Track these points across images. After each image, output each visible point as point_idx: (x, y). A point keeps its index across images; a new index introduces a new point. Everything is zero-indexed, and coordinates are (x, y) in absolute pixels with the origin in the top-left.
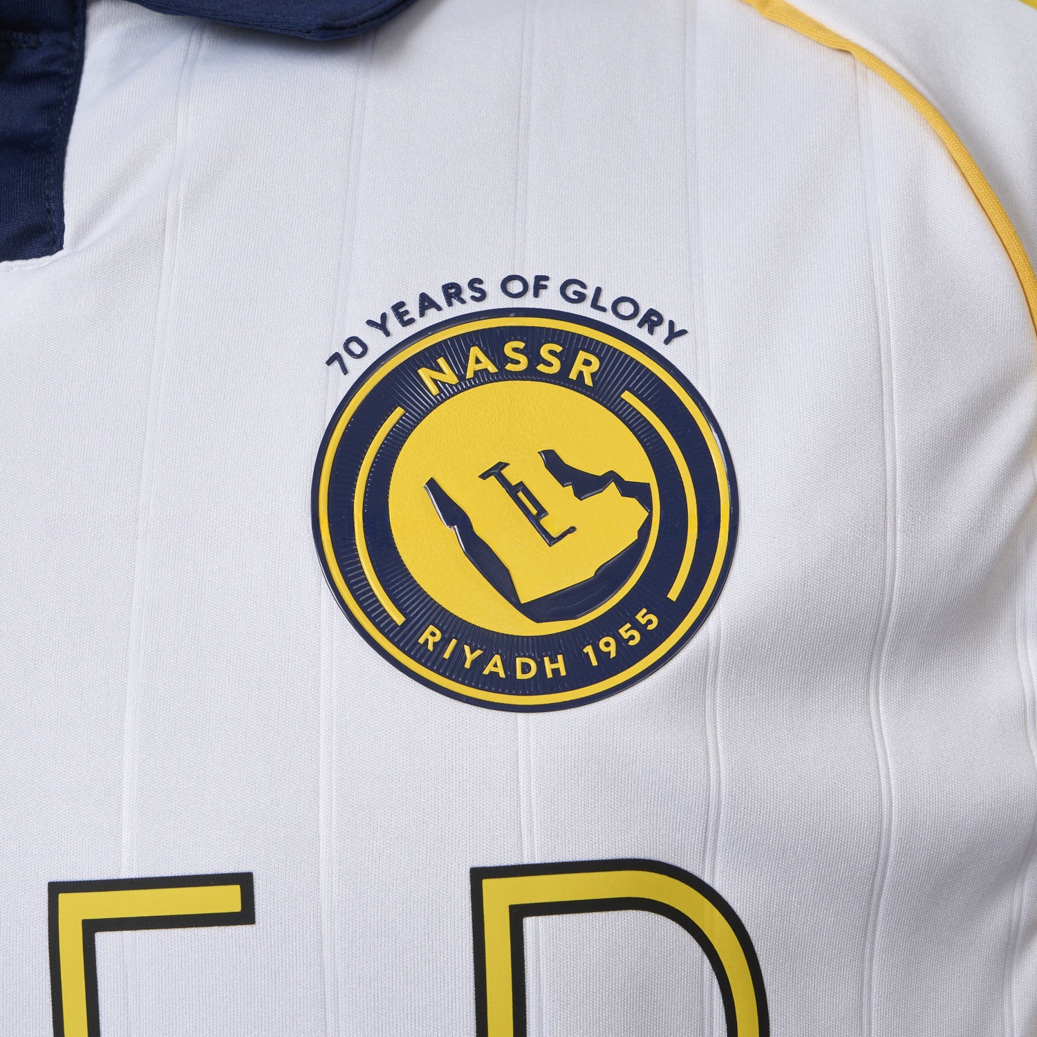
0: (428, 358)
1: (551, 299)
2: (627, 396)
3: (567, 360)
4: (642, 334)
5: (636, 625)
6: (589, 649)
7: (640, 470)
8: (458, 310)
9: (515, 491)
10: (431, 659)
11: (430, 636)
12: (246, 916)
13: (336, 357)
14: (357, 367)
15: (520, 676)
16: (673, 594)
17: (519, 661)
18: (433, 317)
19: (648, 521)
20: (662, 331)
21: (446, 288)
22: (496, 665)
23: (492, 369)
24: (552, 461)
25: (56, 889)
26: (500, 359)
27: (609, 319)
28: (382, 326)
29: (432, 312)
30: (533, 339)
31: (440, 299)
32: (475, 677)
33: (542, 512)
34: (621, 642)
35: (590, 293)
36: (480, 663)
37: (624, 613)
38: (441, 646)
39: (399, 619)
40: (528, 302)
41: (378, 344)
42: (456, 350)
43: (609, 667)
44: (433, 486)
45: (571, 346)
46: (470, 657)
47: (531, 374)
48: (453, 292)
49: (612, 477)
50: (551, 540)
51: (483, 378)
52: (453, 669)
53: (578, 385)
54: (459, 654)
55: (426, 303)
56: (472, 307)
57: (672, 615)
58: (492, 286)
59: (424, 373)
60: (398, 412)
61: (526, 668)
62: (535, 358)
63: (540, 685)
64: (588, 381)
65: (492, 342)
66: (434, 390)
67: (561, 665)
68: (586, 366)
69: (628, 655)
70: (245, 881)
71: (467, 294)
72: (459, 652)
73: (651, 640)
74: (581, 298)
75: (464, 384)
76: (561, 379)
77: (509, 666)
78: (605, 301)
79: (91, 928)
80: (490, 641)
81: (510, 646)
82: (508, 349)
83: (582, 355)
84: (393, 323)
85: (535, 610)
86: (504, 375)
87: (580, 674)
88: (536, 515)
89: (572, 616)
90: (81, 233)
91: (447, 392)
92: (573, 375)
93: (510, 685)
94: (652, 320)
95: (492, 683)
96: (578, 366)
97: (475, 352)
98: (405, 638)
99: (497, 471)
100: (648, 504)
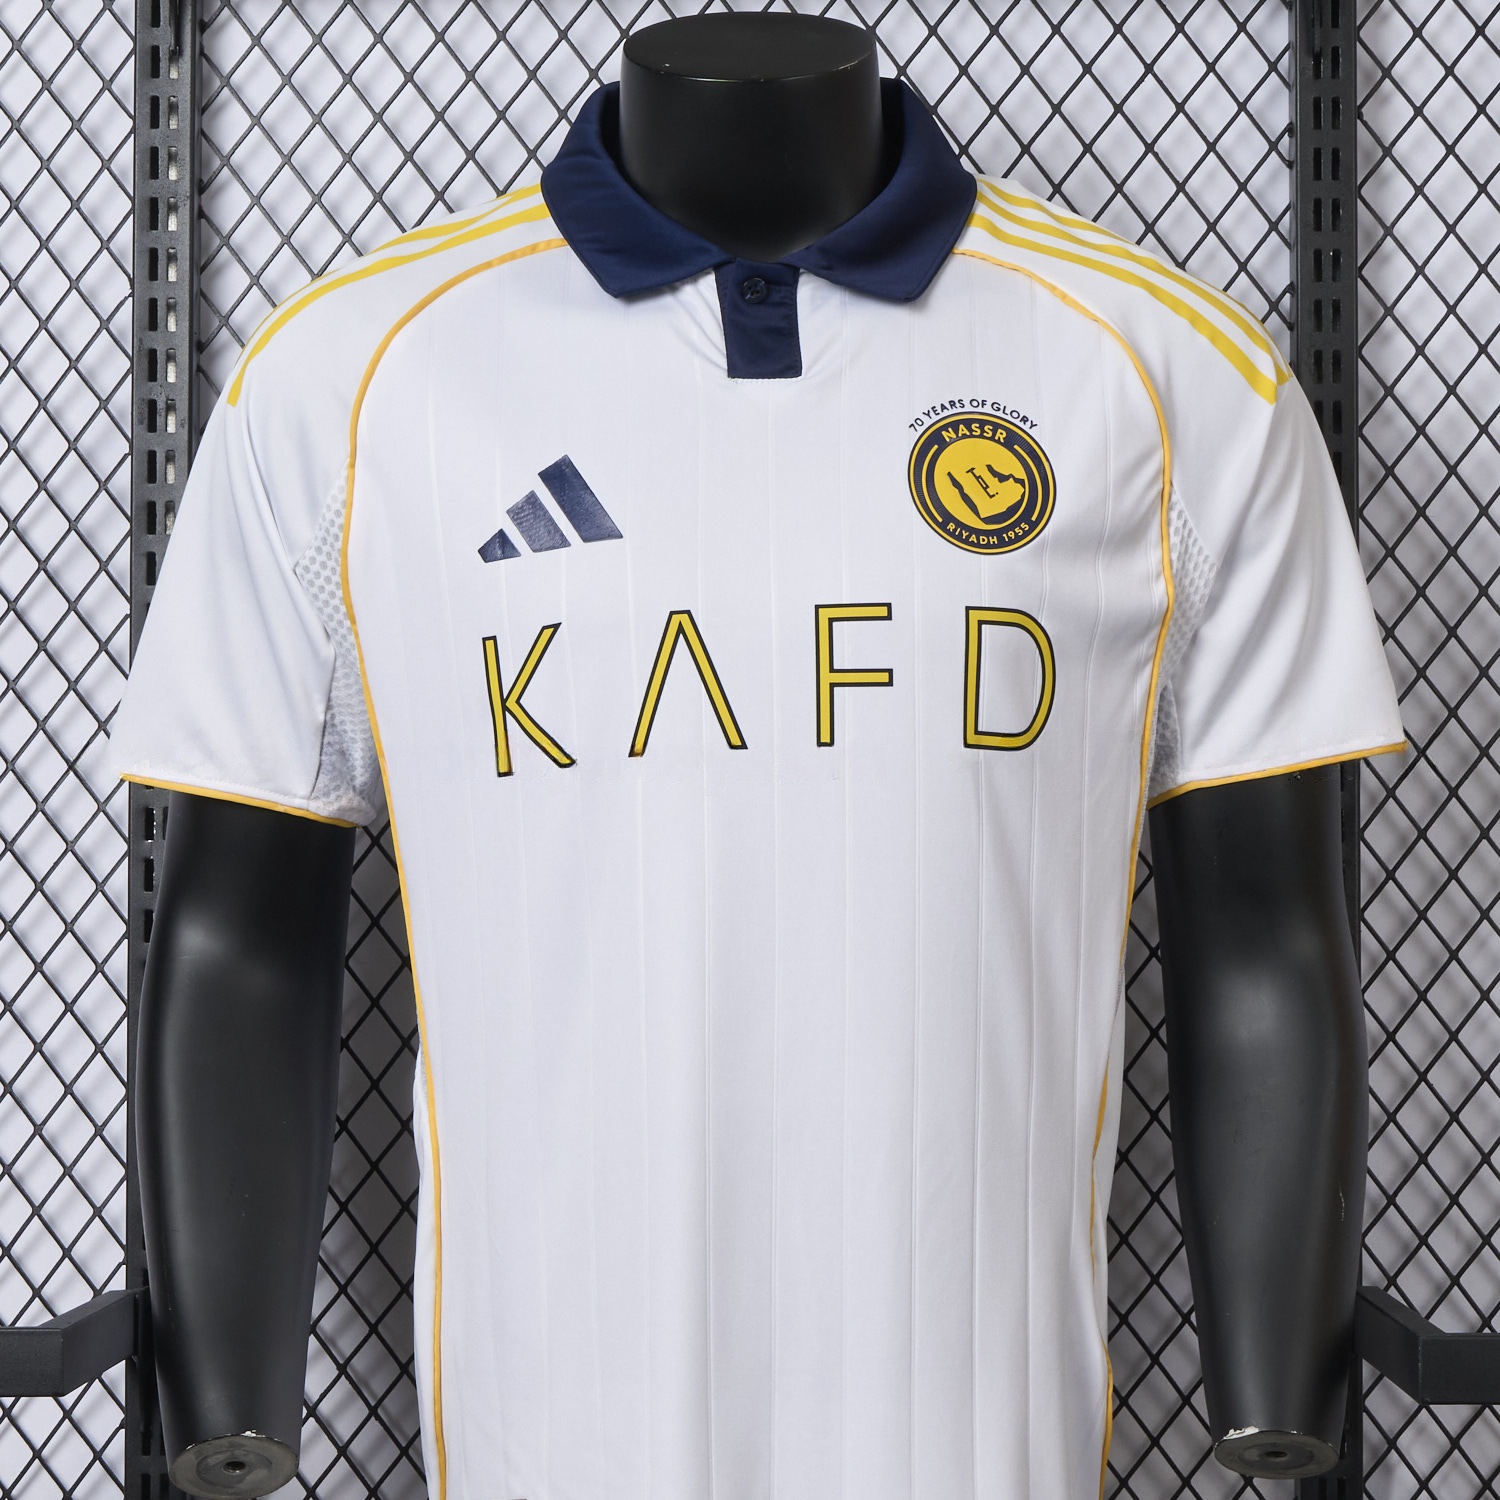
0: (945, 428)
1: (988, 409)
2: (1016, 447)
3: (994, 432)
4: (1021, 425)
5: (1021, 528)
6: (1005, 535)
7: (1021, 474)
8: (955, 411)
9: (978, 478)
10: (952, 534)
11: (951, 526)
12: (889, 617)
13: (912, 425)
14: (921, 430)
15: (982, 543)
16: (1034, 519)
17: (981, 537)
18: (946, 413)
19: (1024, 492)
20: (1029, 424)
21: (950, 402)
22: (973, 538)
23: (968, 434)
24: (990, 468)
25: (817, 607)
26: (971, 430)
27: (1009, 418)
28: (928, 415)
29: (945, 411)
30: (982, 423)
31: (948, 406)
32: (966, 541)
33: (987, 487)
34: (1016, 534)
35: (1002, 408)
36: (969, 537)
37: (1016, 524)
38: (955, 530)
39: (940, 520)
40: (980, 409)
41: (928, 422)
42: (955, 426)
43: (1012, 542)
44: (949, 474)
45: (996, 427)
46: (965, 535)
47: (981, 436)
48: (952, 403)
49: (1011, 476)
50: (991, 497)
51: (964, 436)
52: (959, 538)
53: (998, 442)
54: (961, 533)
55: (943, 407)
56: (960, 410)
57: (1033, 525)
58: (966, 402)
59: (944, 433)
60: (936, 446)
61: (984, 540)
62: (983, 431)
63: (988, 546)
64: (1002, 441)
65: (968, 423)
66: (948, 440)
67: (995, 539)
68: (1001, 435)
69: (1018, 538)
70: (889, 606)
71: (958, 405)
72: (961, 532)
73: (1026, 534)
74: (999, 409)
75: (959, 439)
76: (992, 439)
77: (978, 539)
78: (1008, 411)
79: (831, 621)
80: (972, 530)
81: (978, 532)
82: (973, 426)
83: (1000, 431)
84: (932, 414)
85: (987, 520)
86: (972, 436)
87: (1002, 543)
88: (986, 488)
89: (1000, 523)
90: (810, 368)
91: (953, 441)
92: (997, 438)
93: (978, 545)
94: (1025, 419)
95: (972, 544)
96: (998, 435)
97: (961, 426)
98: (943, 526)
99: (971, 470)
100: (1024, 487)
